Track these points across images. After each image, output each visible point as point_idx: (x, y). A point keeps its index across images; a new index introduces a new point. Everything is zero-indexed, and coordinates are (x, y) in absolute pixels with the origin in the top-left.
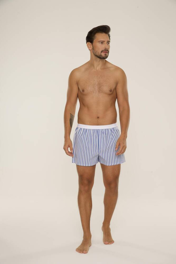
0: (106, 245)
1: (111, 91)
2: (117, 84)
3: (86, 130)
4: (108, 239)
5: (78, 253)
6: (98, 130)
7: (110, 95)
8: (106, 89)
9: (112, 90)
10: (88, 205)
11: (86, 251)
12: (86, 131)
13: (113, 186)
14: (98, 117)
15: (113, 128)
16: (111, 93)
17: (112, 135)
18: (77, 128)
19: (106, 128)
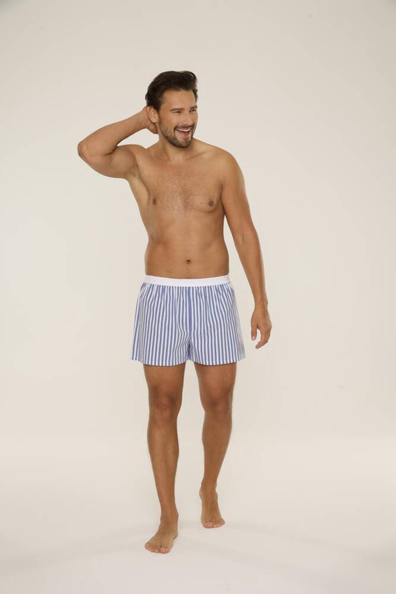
0: (208, 529)
1: (211, 204)
2: (221, 188)
3: (164, 288)
4: (212, 516)
5: (149, 552)
6: (189, 288)
7: (210, 212)
8: (200, 201)
9: (215, 202)
10: (170, 450)
11: (166, 548)
12: (163, 290)
13: (220, 408)
14: (189, 261)
15: (222, 286)
16: (212, 208)
17: (220, 301)
18: (144, 285)
19: (207, 285)
